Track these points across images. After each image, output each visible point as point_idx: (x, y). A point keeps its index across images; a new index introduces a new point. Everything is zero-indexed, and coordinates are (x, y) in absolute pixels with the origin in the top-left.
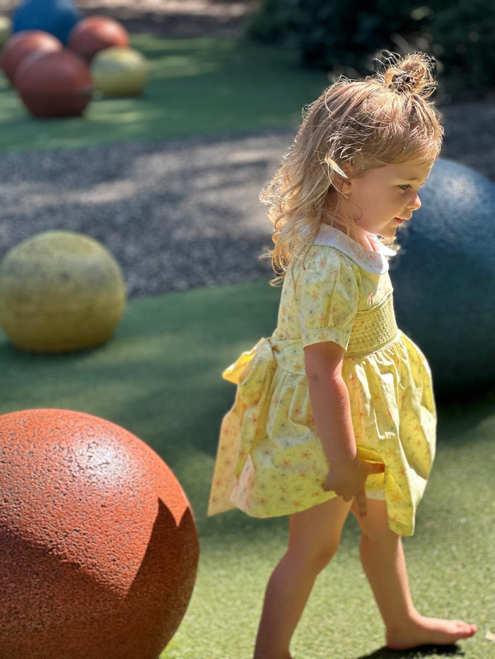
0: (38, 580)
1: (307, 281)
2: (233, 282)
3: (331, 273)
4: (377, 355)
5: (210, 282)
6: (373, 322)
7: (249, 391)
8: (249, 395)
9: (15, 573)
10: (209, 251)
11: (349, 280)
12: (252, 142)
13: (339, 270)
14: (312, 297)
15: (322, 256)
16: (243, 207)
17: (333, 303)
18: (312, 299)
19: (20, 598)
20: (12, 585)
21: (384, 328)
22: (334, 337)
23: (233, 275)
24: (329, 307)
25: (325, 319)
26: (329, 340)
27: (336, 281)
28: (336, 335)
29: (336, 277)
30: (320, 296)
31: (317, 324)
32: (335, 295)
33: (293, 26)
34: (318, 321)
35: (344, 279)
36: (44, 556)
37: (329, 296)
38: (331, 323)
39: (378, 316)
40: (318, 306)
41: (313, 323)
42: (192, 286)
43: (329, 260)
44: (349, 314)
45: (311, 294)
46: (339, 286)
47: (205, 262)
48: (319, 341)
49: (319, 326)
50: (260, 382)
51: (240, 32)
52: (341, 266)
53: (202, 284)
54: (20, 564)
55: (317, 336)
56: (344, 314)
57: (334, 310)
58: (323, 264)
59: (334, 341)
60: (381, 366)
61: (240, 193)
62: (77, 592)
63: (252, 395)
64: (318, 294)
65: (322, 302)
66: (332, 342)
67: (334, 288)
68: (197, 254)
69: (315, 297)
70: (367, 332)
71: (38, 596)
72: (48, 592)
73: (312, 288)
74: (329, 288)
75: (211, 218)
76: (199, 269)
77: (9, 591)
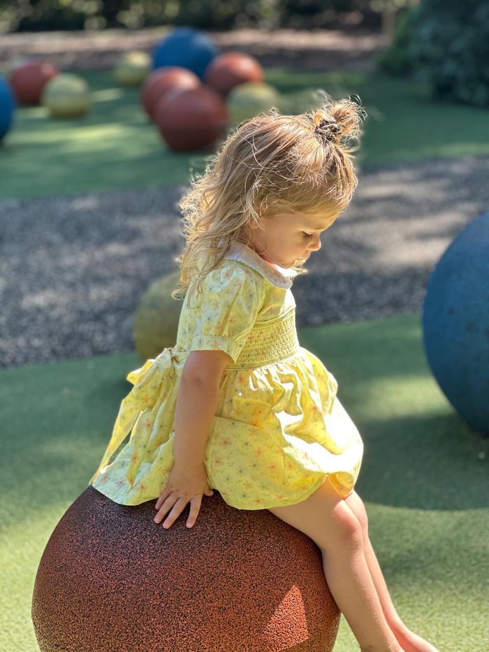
0: (185, 622)
1: (210, 289)
2: (367, 318)
3: (235, 285)
4: (278, 367)
5: (345, 317)
6: (272, 334)
7: (143, 395)
8: (143, 399)
9: (163, 614)
10: (343, 287)
11: (251, 296)
12: (385, 176)
13: (243, 284)
14: (214, 304)
15: (229, 268)
16: (376, 242)
17: (231, 314)
18: (213, 307)
19: (168, 639)
20: (161, 627)
21: (284, 341)
22: (226, 347)
23: (366, 311)
24: (227, 317)
25: (221, 328)
26: (221, 349)
27: (238, 294)
28: (229, 346)
29: (239, 289)
30: (220, 305)
31: (212, 332)
32: (235, 306)
33: (424, 59)
34: (213, 329)
35: (246, 293)
36: (192, 598)
37: (228, 306)
38: (226, 333)
39: (278, 329)
40: (217, 314)
41: (209, 329)
42: (326, 321)
43: (235, 273)
44: (244, 328)
45: (213, 301)
46: (241, 299)
47: (340, 297)
48: (210, 349)
49: (214, 334)
50: (155, 388)
51: (371, 65)
52: (246, 280)
53: (337, 319)
54: (168, 605)
55: (210, 344)
56: (240, 327)
57: (231, 321)
58: (227, 275)
59: (225, 351)
60: (281, 376)
61: (372, 227)
62: (223, 636)
63: (145, 400)
64: (219, 303)
65: (221, 311)
66: (222, 351)
67: (235, 299)
68: (331, 289)
69: (216, 305)
70: (266, 343)
71: (185, 639)
72: (195, 635)
73: (214, 297)
74: (230, 298)
75: (344, 253)
76: (334, 304)
77: (157, 632)
